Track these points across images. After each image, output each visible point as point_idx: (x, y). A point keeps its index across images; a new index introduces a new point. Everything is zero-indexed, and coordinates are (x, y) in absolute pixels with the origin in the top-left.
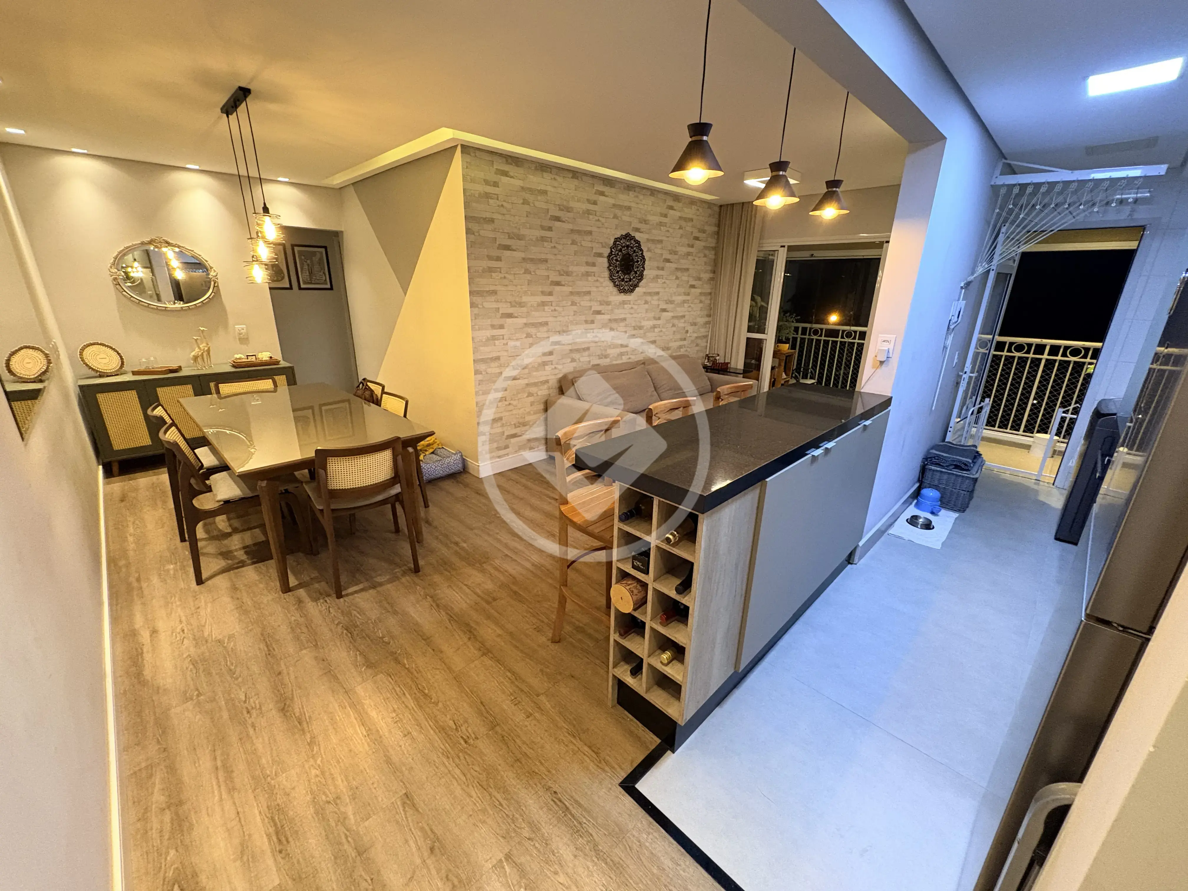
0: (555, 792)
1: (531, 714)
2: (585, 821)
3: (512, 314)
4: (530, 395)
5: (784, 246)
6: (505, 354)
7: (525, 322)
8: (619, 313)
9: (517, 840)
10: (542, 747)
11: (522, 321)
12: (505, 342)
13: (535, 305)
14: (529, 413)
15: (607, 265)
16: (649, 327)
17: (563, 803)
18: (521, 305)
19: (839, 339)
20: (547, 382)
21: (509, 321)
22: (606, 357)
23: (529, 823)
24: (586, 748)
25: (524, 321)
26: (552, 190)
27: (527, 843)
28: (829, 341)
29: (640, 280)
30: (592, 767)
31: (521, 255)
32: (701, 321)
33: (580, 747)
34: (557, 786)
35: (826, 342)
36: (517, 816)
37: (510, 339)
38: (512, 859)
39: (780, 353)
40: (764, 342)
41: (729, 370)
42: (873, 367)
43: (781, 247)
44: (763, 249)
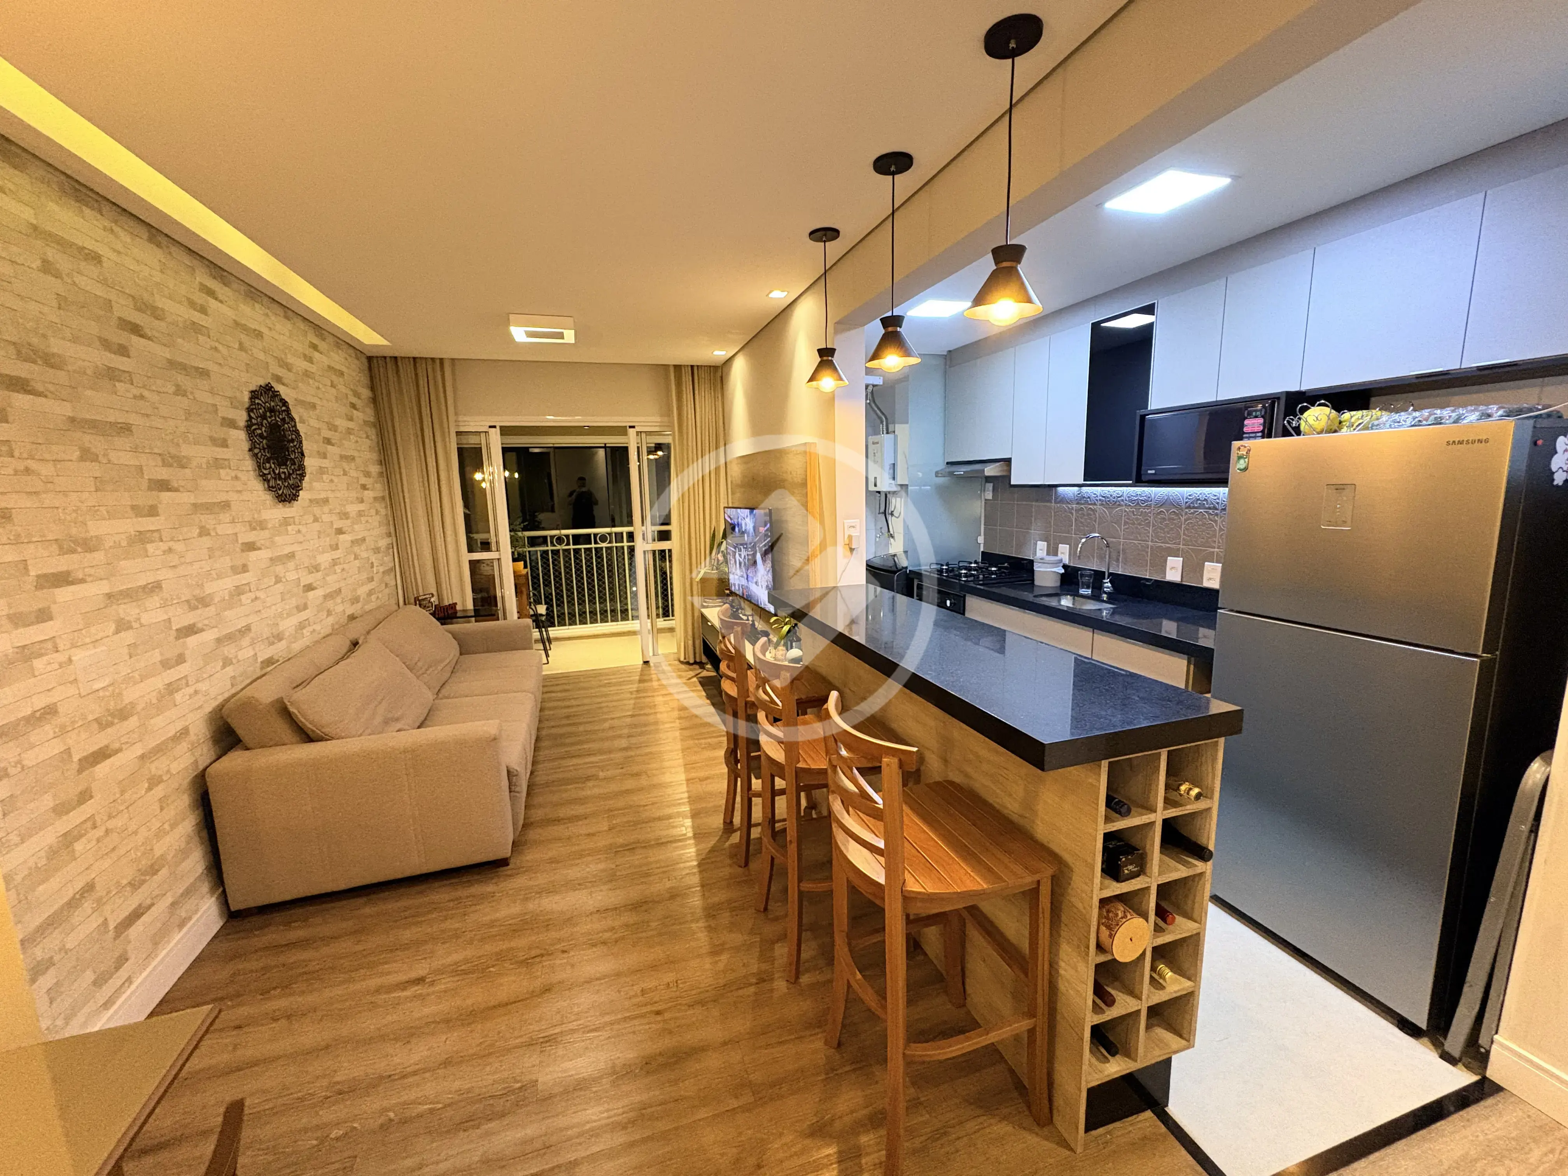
3: (68, 573)
4: (154, 782)
5: (494, 427)
6: (72, 690)
7: (107, 590)
8: (284, 544)
11: (95, 590)
12: (61, 657)
13: (124, 544)
14: (160, 834)
15: (246, 446)
16: (327, 565)
18: (88, 545)
20: (185, 731)
21: (64, 594)
22: (279, 637)
25: (104, 587)
26: (113, 256)
28: (580, 549)
29: (302, 476)
31: (62, 410)
32: (383, 543)
35: (577, 551)
37: (74, 646)
39: (517, 576)
40: (496, 564)
41: (459, 615)
42: (845, 557)
43: (490, 427)
44: (462, 429)
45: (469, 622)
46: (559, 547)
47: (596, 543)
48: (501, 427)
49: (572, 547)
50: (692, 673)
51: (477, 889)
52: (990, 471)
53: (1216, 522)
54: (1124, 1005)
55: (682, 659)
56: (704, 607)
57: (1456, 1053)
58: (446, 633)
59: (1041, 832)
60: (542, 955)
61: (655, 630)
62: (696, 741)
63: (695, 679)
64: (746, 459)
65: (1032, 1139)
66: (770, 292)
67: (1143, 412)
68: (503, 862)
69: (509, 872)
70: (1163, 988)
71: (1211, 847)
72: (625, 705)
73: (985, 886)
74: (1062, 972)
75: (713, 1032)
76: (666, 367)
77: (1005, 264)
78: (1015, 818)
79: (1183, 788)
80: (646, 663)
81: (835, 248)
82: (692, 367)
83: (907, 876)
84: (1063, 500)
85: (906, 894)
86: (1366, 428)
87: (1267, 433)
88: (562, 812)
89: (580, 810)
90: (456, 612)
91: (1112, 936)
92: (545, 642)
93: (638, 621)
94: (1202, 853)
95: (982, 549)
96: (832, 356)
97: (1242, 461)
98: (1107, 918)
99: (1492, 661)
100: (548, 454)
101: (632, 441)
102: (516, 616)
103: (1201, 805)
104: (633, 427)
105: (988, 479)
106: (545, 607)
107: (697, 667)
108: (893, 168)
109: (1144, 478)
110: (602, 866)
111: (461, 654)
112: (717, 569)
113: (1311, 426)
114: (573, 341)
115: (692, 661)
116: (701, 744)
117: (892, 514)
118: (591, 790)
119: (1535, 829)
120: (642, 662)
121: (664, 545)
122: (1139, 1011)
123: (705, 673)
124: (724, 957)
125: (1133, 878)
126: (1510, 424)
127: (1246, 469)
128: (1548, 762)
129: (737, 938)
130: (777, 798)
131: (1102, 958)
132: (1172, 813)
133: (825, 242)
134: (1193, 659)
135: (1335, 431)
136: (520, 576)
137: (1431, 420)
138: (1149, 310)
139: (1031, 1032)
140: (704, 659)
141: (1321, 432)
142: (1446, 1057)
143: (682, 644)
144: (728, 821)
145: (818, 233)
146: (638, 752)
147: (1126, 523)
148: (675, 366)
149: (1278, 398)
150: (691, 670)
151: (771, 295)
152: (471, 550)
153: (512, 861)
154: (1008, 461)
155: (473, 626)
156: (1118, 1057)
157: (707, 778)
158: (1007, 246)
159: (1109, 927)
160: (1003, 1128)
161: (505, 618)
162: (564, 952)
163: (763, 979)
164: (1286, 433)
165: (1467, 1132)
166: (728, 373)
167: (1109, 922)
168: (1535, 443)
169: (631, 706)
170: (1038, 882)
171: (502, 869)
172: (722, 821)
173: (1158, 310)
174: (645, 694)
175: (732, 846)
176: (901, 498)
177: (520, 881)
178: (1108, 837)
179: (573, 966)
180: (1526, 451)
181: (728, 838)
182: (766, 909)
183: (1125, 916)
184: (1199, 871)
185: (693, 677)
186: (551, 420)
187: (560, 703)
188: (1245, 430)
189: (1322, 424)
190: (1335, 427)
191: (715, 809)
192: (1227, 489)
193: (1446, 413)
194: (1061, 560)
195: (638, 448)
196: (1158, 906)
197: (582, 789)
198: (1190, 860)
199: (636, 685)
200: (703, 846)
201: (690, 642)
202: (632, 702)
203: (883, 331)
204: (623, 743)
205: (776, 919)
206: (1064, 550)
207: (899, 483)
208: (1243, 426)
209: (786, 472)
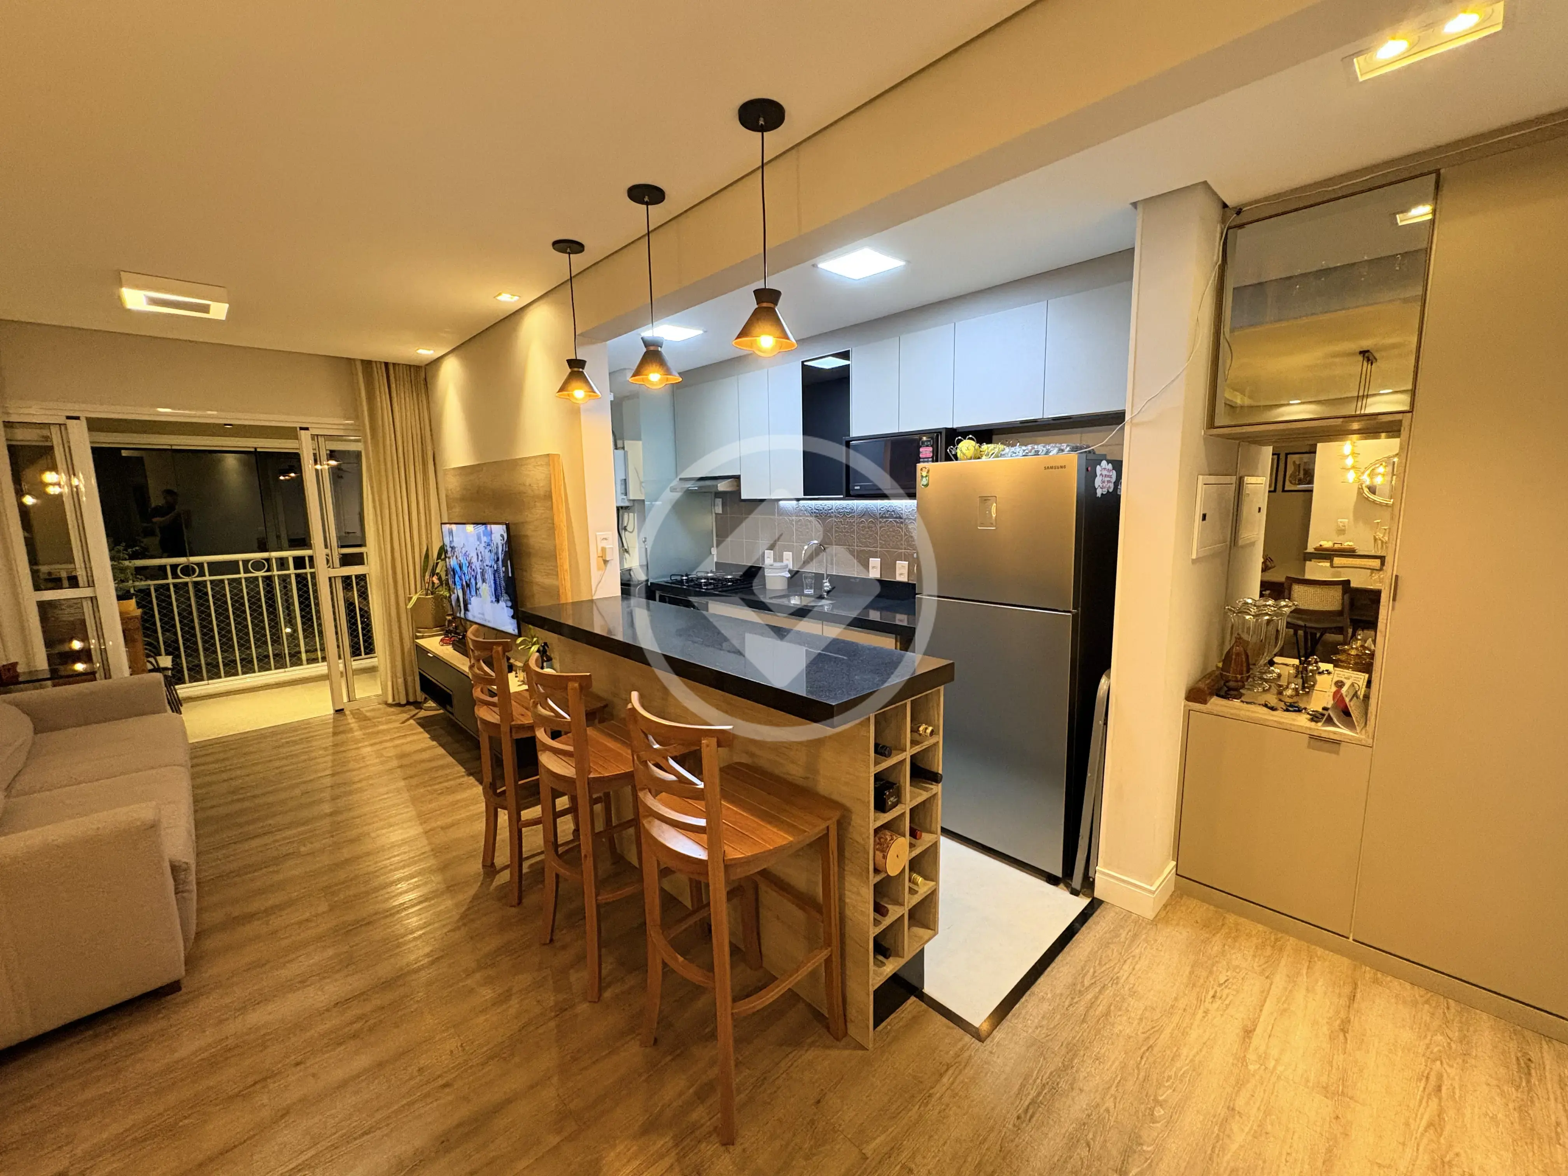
0: (1018, 1118)
1: (903, 1167)
2: (1039, 1081)
5: (78, 418)
9: (1097, 1163)
10: (958, 1140)
17: (1028, 1106)
19: (242, 575)
23: (1070, 1149)
24: (945, 1080)
27: (1096, 1146)
28: (222, 581)
30: (969, 1072)
33: (944, 1088)
34: (1009, 1115)
35: (216, 584)
36: (1069, 1166)
38: (1122, 1167)
39: (125, 619)
40: (87, 607)
41: (21, 679)
42: (599, 569)
43: (68, 418)
44: (14, 418)
45: (42, 687)
46: (186, 579)
47: (246, 571)
48: (89, 420)
49: (207, 578)
50: (405, 716)
51: (131, 1035)
52: (722, 486)
53: (902, 528)
54: (895, 912)
55: (390, 701)
56: (418, 638)
57: (1078, 887)
58: (8, 707)
59: (823, 787)
60: (265, 1079)
61: (350, 673)
62: (429, 788)
63: (412, 721)
64: (464, 471)
65: (834, 1053)
66: (499, 294)
67: (847, 438)
68: (174, 987)
69: (185, 998)
70: (916, 892)
71: (940, 772)
72: (319, 764)
73: (791, 839)
74: (847, 900)
75: (517, 1081)
76: (350, 361)
77: (765, 305)
78: (800, 782)
79: (921, 729)
80: (339, 711)
81: (579, 261)
82: (386, 364)
83: (726, 847)
84: (783, 513)
85: (728, 863)
86: (997, 456)
87: (935, 459)
88: (256, 905)
89: (273, 900)
90: (17, 675)
91: (885, 857)
92: (176, 705)
93: (325, 663)
94: (935, 778)
95: (715, 560)
96: (583, 368)
97: (924, 479)
98: (880, 844)
99: (1077, 614)
100: (140, 460)
101: (306, 448)
102: (127, 672)
103: (932, 741)
104: (307, 429)
105: (718, 494)
106: (170, 658)
107: (412, 707)
108: (646, 199)
109: (852, 493)
110: (330, 952)
111: (36, 731)
112: (432, 593)
113: (964, 454)
114: (223, 317)
115: (404, 702)
116: (436, 790)
117: (625, 529)
118: (292, 869)
119: (1106, 723)
120: (332, 712)
121: (353, 571)
122: (903, 915)
123: (423, 714)
124: (514, 1002)
125: (895, 807)
126: (1074, 456)
127: (927, 485)
128: (1109, 677)
129: (524, 979)
130: (558, 820)
131: (878, 878)
132: (917, 749)
133: (569, 254)
134: (899, 637)
135: (979, 458)
136: (130, 619)
137: (1033, 452)
138: (845, 355)
139: (828, 961)
140: (420, 696)
141: (971, 459)
142: (1075, 892)
143: (390, 684)
144: (489, 864)
145: (562, 245)
146: (351, 814)
147: (836, 531)
148: (362, 361)
149: (941, 433)
150: (405, 712)
151: (499, 298)
152: (37, 588)
153: (184, 983)
154: (738, 478)
155: (50, 692)
156: (891, 958)
157: (452, 825)
158: (765, 289)
159: (882, 851)
160: (810, 1055)
161: (107, 675)
162: (297, 1064)
163: (561, 1009)
164: (948, 458)
165: (1092, 934)
166: (435, 376)
167: (882, 847)
168: (1087, 470)
169: (330, 764)
170: (828, 827)
171: (169, 997)
172: (480, 866)
173: (853, 355)
174: (342, 749)
175: (502, 887)
176: (634, 513)
177: (206, 1004)
178: (878, 777)
179: (314, 1075)
180: (1083, 476)
181: (492, 881)
182: (551, 940)
183: (892, 839)
184: (934, 792)
185: (408, 720)
186: (165, 412)
187: (214, 778)
188: (921, 456)
189: (970, 453)
190: (978, 455)
191: (470, 856)
192: (915, 502)
193: (1040, 448)
194: (787, 566)
195: (315, 455)
196: (911, 828)
197: (277, 872)
198: (927, 785)
199: (331, 739)
200: (460, 897)
201: (401, 681)
202: (330, 758)
203: (645, 350)
204: (327, 808)
205: (564, 947)
206: (788, 556)
207: (631, 498)
208: (919, 453)
209: (524, 485)
